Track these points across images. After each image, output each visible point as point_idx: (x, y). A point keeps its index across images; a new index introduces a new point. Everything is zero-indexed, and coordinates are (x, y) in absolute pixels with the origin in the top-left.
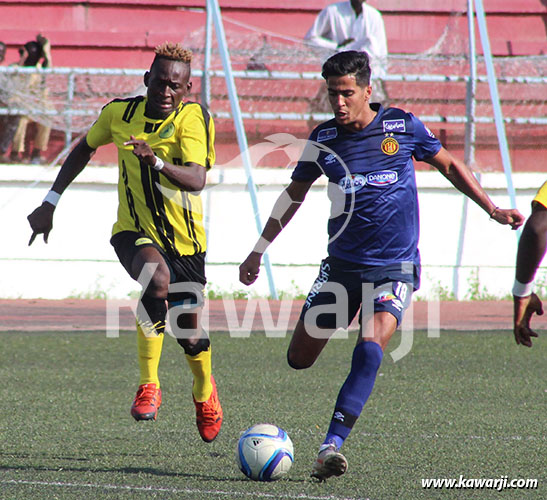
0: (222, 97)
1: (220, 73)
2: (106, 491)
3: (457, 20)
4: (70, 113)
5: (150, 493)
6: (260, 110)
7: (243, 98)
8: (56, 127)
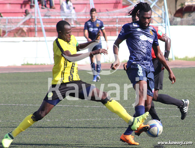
0: (39, 22)
1: (38, 17)
2: (13, 106)
3: (88, 5)
4: (7, 27)
5: (22, 106)
6: (47, 25)
7: (44, 22)
8: (4, 30)
